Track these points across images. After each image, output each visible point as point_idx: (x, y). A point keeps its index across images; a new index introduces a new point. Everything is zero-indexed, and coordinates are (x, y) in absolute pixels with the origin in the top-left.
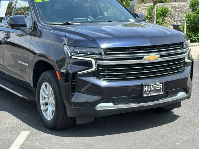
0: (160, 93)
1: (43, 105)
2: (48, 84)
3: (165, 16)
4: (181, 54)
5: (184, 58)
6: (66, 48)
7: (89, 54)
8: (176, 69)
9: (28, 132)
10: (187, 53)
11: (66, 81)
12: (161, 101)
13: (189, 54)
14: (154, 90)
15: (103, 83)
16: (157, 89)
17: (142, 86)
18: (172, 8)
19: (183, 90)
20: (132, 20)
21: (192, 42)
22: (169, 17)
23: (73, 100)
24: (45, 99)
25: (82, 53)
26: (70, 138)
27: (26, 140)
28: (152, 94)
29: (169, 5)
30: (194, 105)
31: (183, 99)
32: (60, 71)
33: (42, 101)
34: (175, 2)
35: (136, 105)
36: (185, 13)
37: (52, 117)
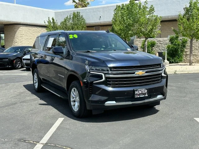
0: (146, 96)
1: (73, 102)
2: (76, 89)
3: (153, 46)
4: (160, 71)
5: (162, 73)
6: (87, 67)
7: (101, 70)
8: (156, 80)
9: (63, 119)
10: (163, 71)
11: (87, 87)
12: (146, 101)
13: (165, 71)
14: (142, 94)
15: (110, 89)
16: (144, 93)
17: (134, 91)
18: (158, 41)
19: (161, 94)
20: (129, 49)
21: (170, 63)
22: (156, 47)
23: (90, 99)
24: (74, 98)
25: (97, 70)
26: (88, 123)
27: (61, 124)
28: (140, 96)
29: (156, 39)
30: (169, 103)
31: (162, 99)
32: (83, 81)
33: (72, 100)
34: (160, 37)
35: (130, 103)
36: (166, 44)
37: (77, 109)
